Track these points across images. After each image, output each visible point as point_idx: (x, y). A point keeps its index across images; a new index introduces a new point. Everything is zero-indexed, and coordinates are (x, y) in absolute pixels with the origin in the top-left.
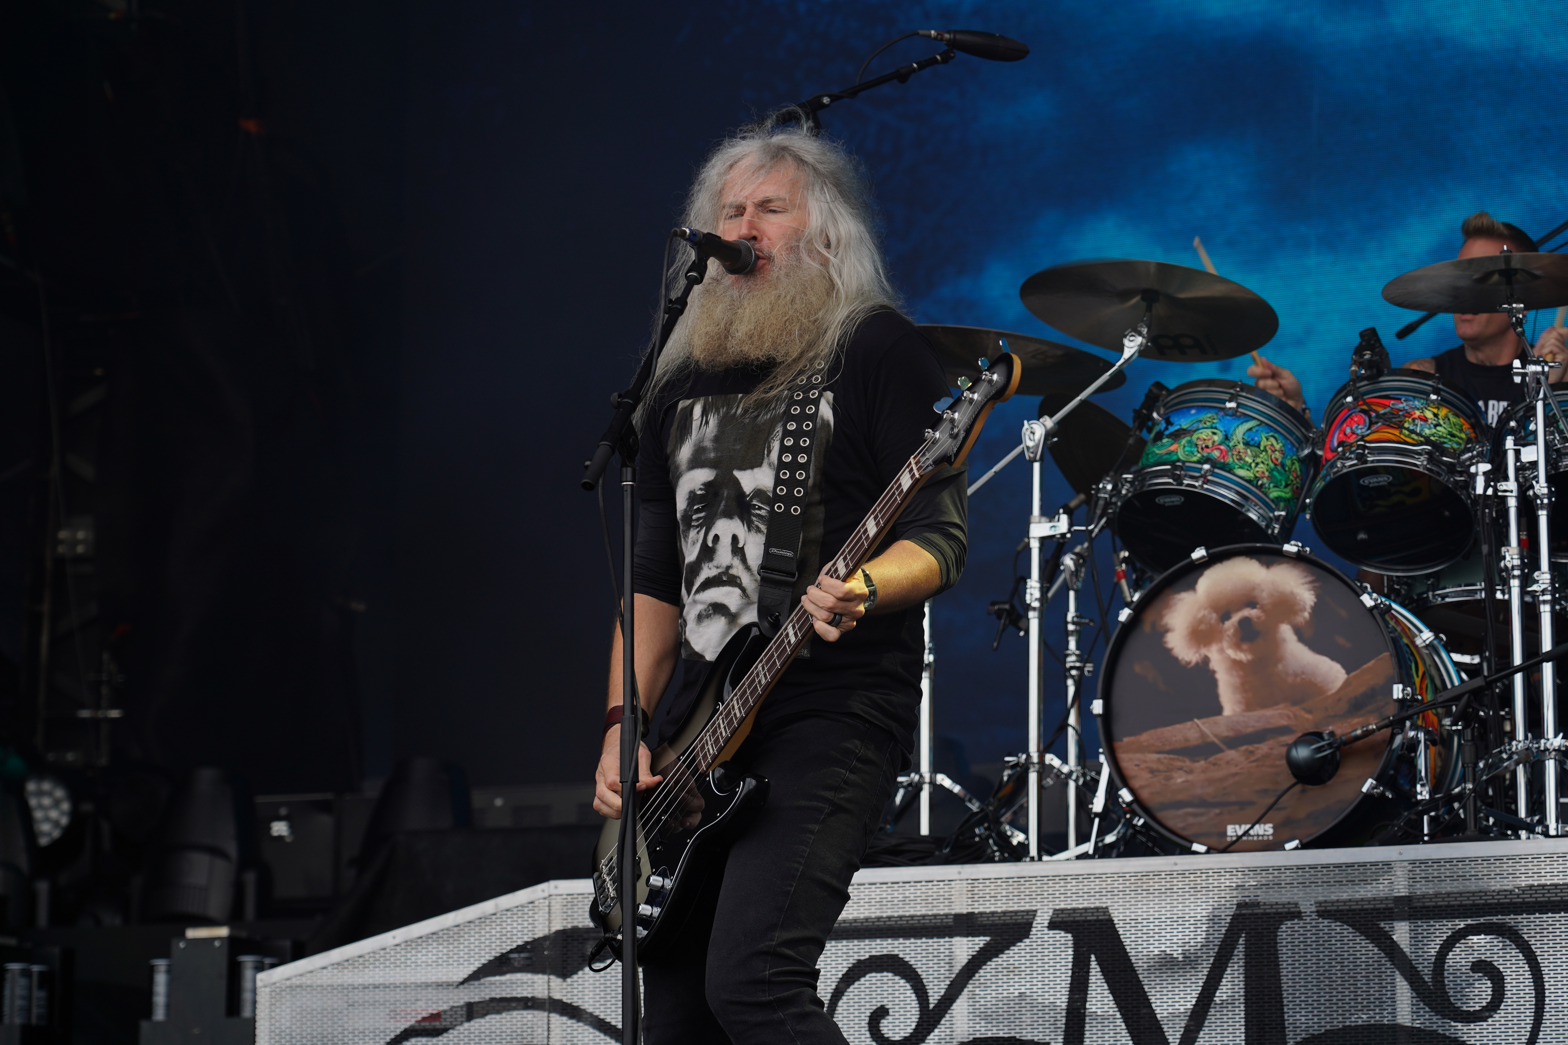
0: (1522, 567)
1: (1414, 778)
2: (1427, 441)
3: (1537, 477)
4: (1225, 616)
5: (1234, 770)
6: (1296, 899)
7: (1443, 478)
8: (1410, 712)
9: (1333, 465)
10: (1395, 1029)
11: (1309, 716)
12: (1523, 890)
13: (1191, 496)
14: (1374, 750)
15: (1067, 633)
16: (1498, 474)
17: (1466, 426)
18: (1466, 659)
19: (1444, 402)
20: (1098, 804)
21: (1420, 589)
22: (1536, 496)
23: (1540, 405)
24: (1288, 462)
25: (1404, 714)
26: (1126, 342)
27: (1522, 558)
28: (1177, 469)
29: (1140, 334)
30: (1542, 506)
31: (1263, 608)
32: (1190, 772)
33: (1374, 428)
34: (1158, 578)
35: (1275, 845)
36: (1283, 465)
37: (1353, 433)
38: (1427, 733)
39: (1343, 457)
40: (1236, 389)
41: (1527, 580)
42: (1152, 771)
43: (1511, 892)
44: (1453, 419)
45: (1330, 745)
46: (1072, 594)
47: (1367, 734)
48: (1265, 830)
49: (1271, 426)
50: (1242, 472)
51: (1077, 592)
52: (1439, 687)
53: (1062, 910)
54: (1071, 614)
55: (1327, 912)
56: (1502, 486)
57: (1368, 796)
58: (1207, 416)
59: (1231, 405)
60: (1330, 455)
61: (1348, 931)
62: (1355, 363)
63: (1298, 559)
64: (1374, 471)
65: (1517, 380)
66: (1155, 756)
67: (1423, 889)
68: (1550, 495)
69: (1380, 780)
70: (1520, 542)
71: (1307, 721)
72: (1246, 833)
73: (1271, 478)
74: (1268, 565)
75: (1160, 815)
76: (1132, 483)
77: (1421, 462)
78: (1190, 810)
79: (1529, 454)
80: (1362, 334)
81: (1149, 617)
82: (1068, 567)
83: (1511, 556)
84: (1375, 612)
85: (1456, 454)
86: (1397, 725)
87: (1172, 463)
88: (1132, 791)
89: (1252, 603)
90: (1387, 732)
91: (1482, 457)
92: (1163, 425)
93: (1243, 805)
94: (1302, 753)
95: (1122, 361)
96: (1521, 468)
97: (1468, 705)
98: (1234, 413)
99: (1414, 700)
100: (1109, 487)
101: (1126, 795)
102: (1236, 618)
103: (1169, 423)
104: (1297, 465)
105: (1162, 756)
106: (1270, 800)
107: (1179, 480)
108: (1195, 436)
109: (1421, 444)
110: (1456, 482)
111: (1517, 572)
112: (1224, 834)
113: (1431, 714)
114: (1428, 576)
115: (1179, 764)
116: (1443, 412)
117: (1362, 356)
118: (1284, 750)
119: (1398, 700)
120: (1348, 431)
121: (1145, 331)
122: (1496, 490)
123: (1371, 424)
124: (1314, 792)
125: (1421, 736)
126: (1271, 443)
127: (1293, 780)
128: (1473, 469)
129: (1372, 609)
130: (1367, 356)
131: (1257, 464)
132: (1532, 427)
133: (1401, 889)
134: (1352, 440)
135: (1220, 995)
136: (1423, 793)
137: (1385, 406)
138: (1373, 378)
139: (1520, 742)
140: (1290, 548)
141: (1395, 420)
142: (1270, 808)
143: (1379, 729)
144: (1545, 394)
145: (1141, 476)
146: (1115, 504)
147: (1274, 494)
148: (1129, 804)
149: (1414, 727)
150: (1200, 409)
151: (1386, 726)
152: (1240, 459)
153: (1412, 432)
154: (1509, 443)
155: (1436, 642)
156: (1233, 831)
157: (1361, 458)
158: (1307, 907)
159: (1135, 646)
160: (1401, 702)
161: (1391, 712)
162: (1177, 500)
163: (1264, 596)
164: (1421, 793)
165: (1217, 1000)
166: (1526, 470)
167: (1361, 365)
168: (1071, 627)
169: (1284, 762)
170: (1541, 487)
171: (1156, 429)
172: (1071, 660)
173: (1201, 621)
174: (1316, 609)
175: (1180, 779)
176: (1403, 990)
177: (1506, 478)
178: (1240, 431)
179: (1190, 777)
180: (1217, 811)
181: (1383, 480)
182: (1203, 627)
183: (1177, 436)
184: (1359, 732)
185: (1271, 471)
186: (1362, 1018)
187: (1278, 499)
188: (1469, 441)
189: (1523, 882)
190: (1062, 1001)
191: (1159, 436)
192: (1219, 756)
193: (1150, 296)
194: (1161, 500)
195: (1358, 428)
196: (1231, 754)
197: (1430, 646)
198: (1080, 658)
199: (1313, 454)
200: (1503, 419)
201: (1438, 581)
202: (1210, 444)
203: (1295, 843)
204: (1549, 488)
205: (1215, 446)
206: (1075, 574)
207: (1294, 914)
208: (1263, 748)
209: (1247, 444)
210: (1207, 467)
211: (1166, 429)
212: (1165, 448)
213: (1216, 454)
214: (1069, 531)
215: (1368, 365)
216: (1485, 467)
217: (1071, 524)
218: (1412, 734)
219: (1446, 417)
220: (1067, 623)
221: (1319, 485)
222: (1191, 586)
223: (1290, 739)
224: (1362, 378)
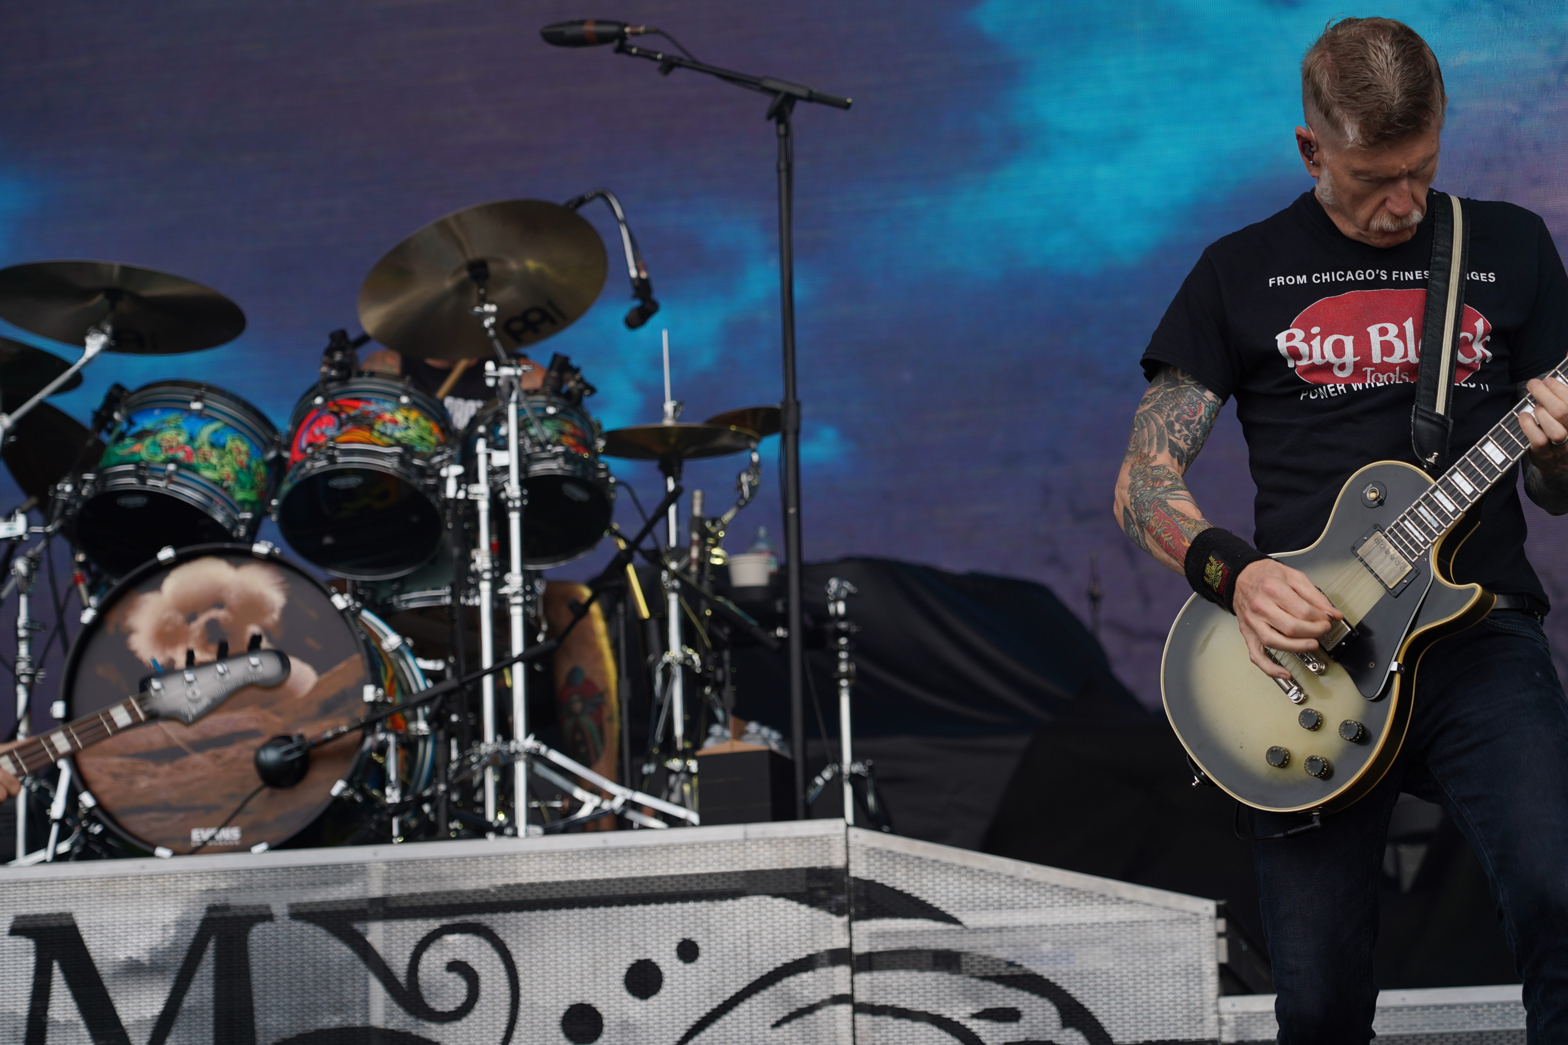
0: (493, 570)
1: (382, 781)
2: (398, 443)
3: (508, 481)
4: (191, 617)
5: (199, 773)
6: (267, 901)
7: (415, 481)
8: (383, 713)
9: (302, 466)
10: (368, 1031)
11: (278, 720)
12: (500, 889)
13: (155, 497)
14: (345, 753)
15: (18, 639)
16: (469, 477)
17: (436, 431)
18: (430, 665)
19: (413, 405)
20: (57, 809)
21: (383, 593)
22: (508, 499)
23: (512, 410)
24: (254, 465)
25: (376, 716)
26: (89, 340)
27: (493, 561)
28: (142, 470)
29: (103, 332)
30: (514, 509)
31: (231, 610)
32: (154, 775)
33: (345, 429)
34: (116, 583)
35: (243, 847)
36: (248, 467)
37: (323, 434)
38: (397, 736)
39: (312, 458)
40: (200, 389)
41: (498, 582)
42: (115, 776)
43: (487, 891)
44: (423, 423)
45: (299, 748)
46: (23, 600)
47: (338, 735)
48: (231, 834)
49: (236, 428)
50: (208, 474)
51: (30, 597)
52: (406, 691)
53: (24, 917)
54: (22, 620)
55: (300, 914)
56: (474, 489)
57: (338, 799)
58: (172, 416)
59: (196, 406)
60: (298, 457)
61: (320, 933)
62: (325, 364)
63: (269, 560)
64: (342, 473)
65: (490, 382)
66: (116, 761)
67: (397, 890)
68: (522, 497)
69: (350, 783)
70: (492, 546)
71: (277, 724)
72: (212, 838)
73: (237, 480)
74: (236, 565)
75: (125, 820)
76: (93, 483)
77: (390, 465)
78: (153, 815)
79: (500, 458)
80: (333, 336)
81: (113, 618)
82: (19, 573)
83: (482, 559)
84: (347, 614)
85: (426, 458)
86: (368, 727)
87: (137, 463)
88: (94, 796)
89: (219, 604)
90: (357, 734)
91: (451, 461)
92: (124, 426)
93: (209, 809)
94: (271, 756)
95: (83, 361)
96: (493, 472)
97: (442, 706)
98: (199, 414)
99: (385, 702)
100: (68, 488)
101: (87, 800)
102: (202, 619)
103: (131, 423)
104: (262, 469)
105: (125, 761)
106: (235, 805)
107: (143, 480)
108: (159, 437)
109: (390, 446)
110: (426, 486)
111: (487, 576)
112: (188, 839)
113: (399, 717)
114: (393, 581)
115: (141, 768)
116: (414, 415)
117: (332, 357)
118: (251, 754)
119: (370, 703)
120: (317, 432)
121: (108, 329)
122: (467, 493)
123: (341, 425)
124: (283, 796)
125: (391, 739)
126: (238, 446)
127: (260, 783)
128: (443, 472)
129: (342, 612)
130: (338, 357)
131: (222, 466)
132: (502, 431)
133: (376, 890)
134: (322, 441)
135: (190, 1000)
136: (393, 796)
137: (355, 408)
138: (343, 380)
139: (488, 745)
140: (261, 548)
141: (365, 422)
142: (237, 812)
143: (351, 730)
144: (518, 398)
145: (103, 477)
146: (74, 506)
147: (240, 495)
148: (90, 810)
149: (385, 730)
150: (164, 409)
151: (357, 728)
152: (206, 460)
153: (383, 434)
154: (481, 446)
155: (402, 648)
156: (198, 835)
157: (332, 459)
158: (280, 909)
159: (98, 648)
160: (373, 704)
161: (362, 714)
162: (139, 501)
163: (232, 598)
164: (391, 796)
165: (185, 1005)
166: (498, 473)
167: (332, 366)
168: (22, 633)
169: (251, 767)
170: (513, 489)
171: (117, 431)
172: (22, 666)
173: (167, 622)
174: (286, 611)
175: (143, 783)
176: (377, 990)
177: (476, 481)
178: (206, 432)
179: (154, 782)
180: (181, 815)
181: (352, 481)
182: (168, 629)
183: (140, 436)
184: (329, 734)
185: (236, 473)
186: (333, 1021)
187: (243, 502)
188: (439, 444)
189: (500, 881)
190: (22, 1008)
191: (121, 437)
192: (185, 760)
193: (114, 294)
194: (124, 501)
195: (327, 429)
196: (197, 758)
197: (397, 651)
198: (31, 664)
199: (279, 457)
200: (474, 421)
201: (403, 585)
202: (174, 444)
203: (263, 847)
204: (521, 490)
205: (180, 447)
206: (28, 578)
207: (265, 916)
208: (231, 752)
209: (213, 445)
210: (172, 467)
211: (129, 429)
212: (129, 446)
213: (181, 455)
214: (27, 532)
215: (340, 366)
216: (457, 470)
217: (29, 524)
218: (381, 737)
219: (416, 421)
220: (16, 628)
221: (286, 487)
222: (157, 587)
223: (257, 742)
224: (331, 379)
